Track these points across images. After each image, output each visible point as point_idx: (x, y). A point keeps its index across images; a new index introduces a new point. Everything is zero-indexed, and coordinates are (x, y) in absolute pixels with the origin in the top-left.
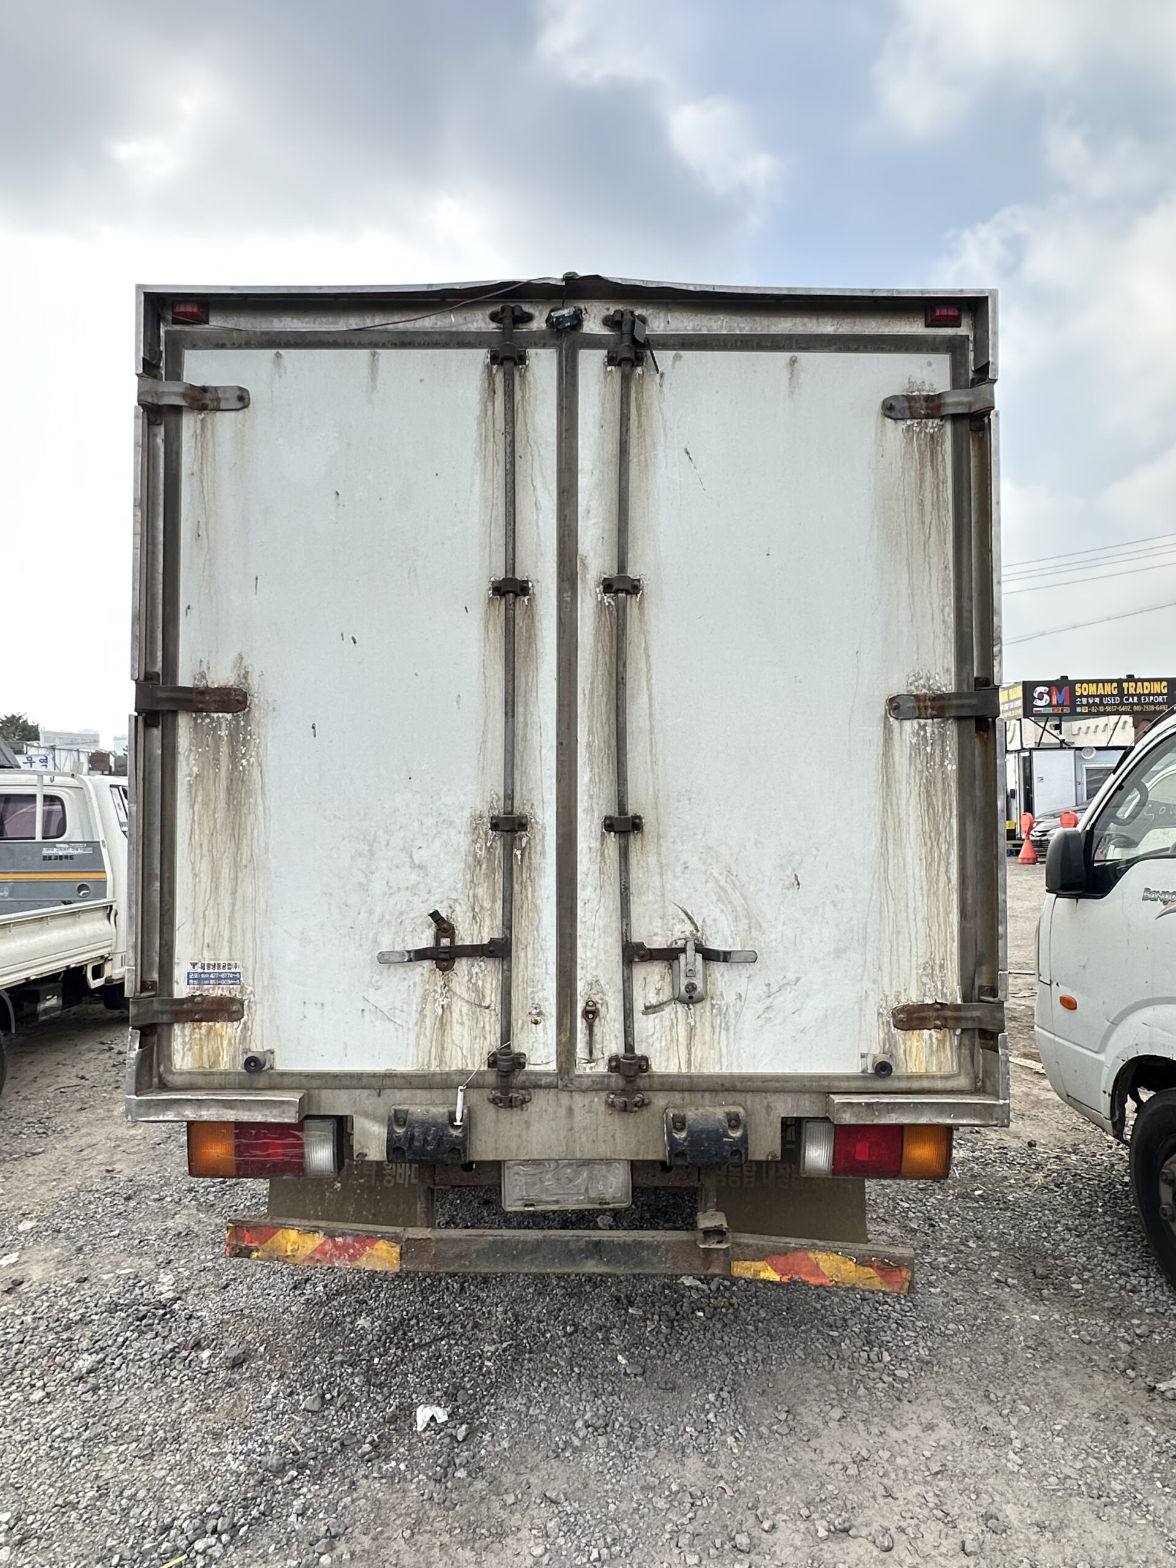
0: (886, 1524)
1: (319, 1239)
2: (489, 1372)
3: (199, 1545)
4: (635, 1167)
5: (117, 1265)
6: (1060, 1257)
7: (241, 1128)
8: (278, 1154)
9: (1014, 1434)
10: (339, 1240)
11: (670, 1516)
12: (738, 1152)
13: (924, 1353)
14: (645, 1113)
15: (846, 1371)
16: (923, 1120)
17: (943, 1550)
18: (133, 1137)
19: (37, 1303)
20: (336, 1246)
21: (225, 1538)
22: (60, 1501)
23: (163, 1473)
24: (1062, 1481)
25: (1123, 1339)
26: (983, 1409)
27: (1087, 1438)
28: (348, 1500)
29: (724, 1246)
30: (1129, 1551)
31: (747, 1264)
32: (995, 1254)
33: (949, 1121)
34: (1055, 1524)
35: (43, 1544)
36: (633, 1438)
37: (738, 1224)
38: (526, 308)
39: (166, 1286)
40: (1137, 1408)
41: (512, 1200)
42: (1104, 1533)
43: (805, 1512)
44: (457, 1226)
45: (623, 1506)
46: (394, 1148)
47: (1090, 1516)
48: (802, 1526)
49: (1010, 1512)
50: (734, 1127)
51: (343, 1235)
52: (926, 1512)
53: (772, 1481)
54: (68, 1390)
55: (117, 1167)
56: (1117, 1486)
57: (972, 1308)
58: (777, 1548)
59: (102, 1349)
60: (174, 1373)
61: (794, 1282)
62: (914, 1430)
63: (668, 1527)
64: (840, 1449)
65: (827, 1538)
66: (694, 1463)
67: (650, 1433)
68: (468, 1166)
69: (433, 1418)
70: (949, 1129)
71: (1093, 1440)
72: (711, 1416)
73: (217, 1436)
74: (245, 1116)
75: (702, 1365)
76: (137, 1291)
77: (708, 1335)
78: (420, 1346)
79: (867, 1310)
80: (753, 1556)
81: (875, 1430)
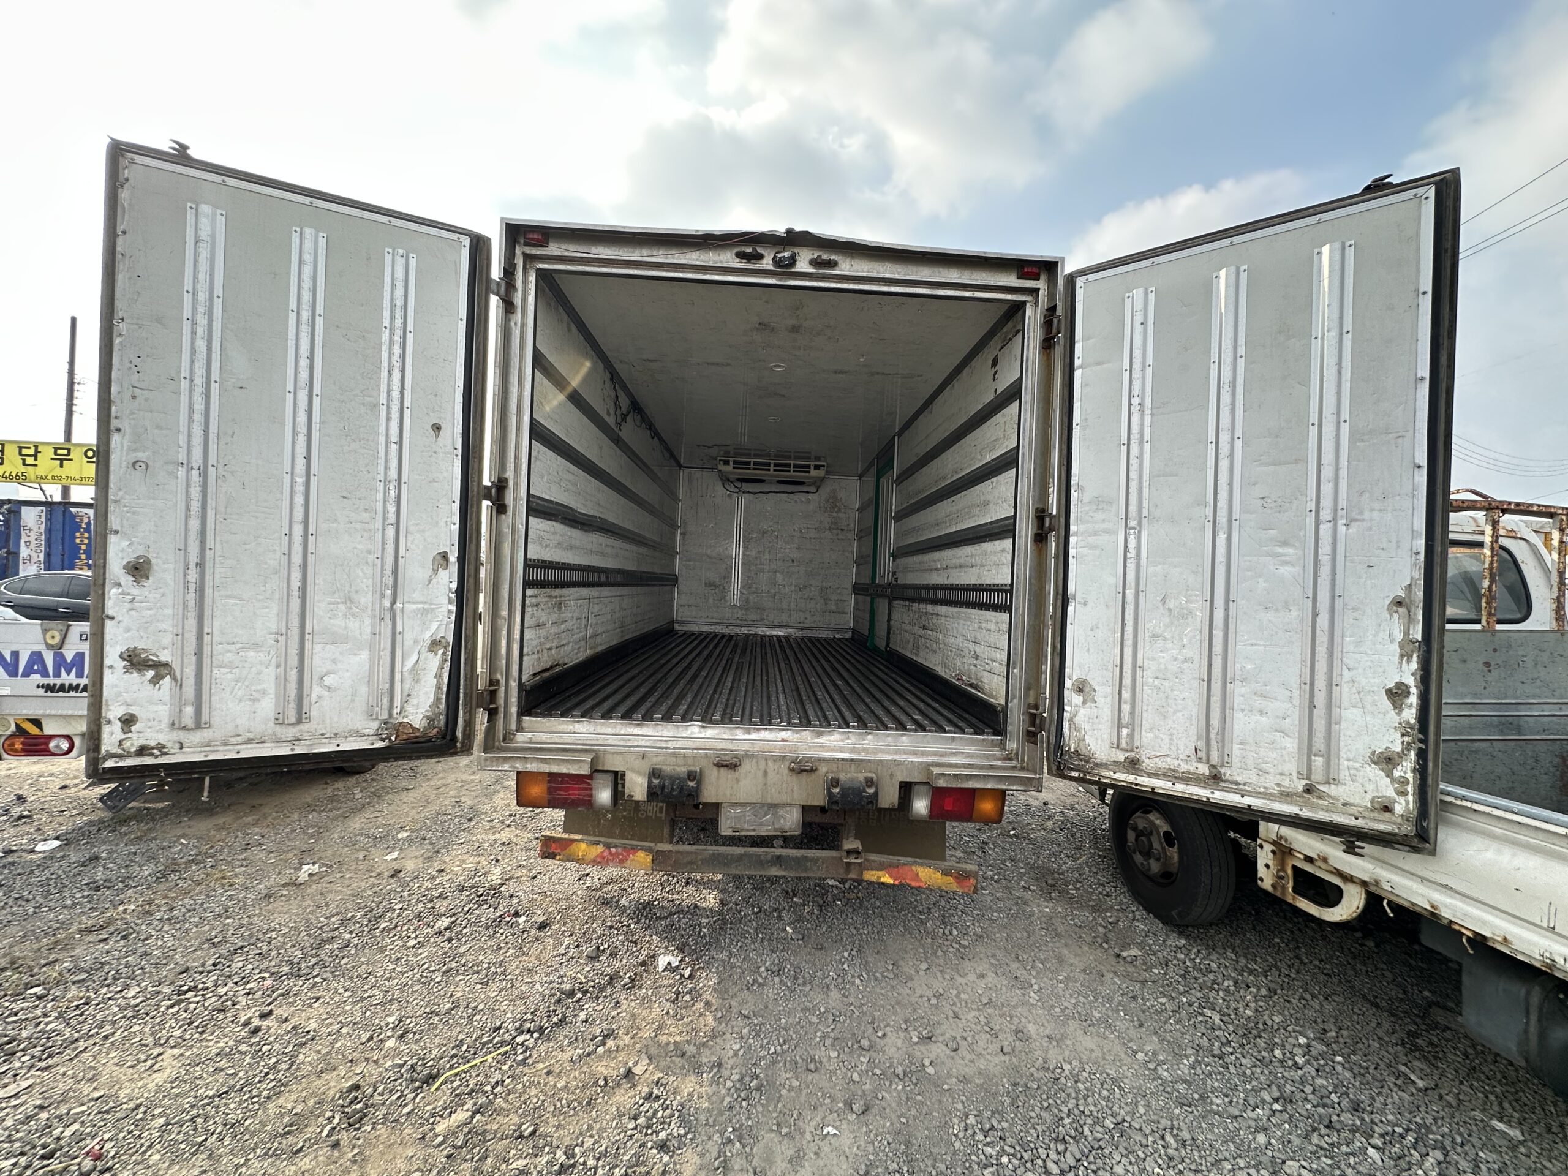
0: (954, 1034)
1: (600, 848)
2: (705, 935)
3: (519, 1039)
4: (805, 809)
5: (464, 862)
6: (1062, 874)
7: (552, 776)
8: (576, 794)
9: (1033, 981)
10: (613, 850)
11: (820, 1027)
12: (871, 802)
13: (978, 930)
14: (813, 776)
15: (930, 940)
16: (989, 786)
17: (989, 1051)
18: (473, 781)
19: (411, 884)
20: (611, 854)
21: (536, 1035)
22: (428, 1010)
23: (495, 993)
24: (1062, 1011)
25: (1100, 925)
26: (1014, 965)
27: (1078, 984)
28: (614, 1013)
29: (859, 861)
30: (1104, 1054)
31: (873, 872)
32: (1022, 870)
33: (1004, 787)
34: (1058, 1036)
35: (417, 1036)
36: (796, 978)
37: (867, 849)
38: (760, 250)
39: (495, 875)
40: (1109, 967)
41: (725, 828)
42: (1089, 1042)
43: (904, 1026)
44: (684, 843)
45: (790, 1021)
46: (652, 793)
47: (1080, 1032)
48: (902, 1035)
49: (1031, 1028)
50: (869, 787)
51: (616, 846)
52: (979, 1027)
53: (883, 1007)
54: (432, 940)
55: (463, 799)
56: (1097, 1015)
57: (1009, 903)
58: (886, 1048)
59: (454, 915)
60: (501, 931)
61: (901, 884)
62: (972, 977)
63: (819, 1034)
64: (925, 988)
65: (918, 1043)
66: (835, 994)
67: (807, 975)
68: (697, 806)
69: (669, 964)
70: (1003, 793)
71: (1082, 986)
72: (845, 966)
73: (529, 971)
74: (555, 769)
75: (840, 934)
76: (477, 879)
77: (844, 916)
78: (660, 918)
79: (943, 903)
80: (871, 1053)
81: (947, 977)
